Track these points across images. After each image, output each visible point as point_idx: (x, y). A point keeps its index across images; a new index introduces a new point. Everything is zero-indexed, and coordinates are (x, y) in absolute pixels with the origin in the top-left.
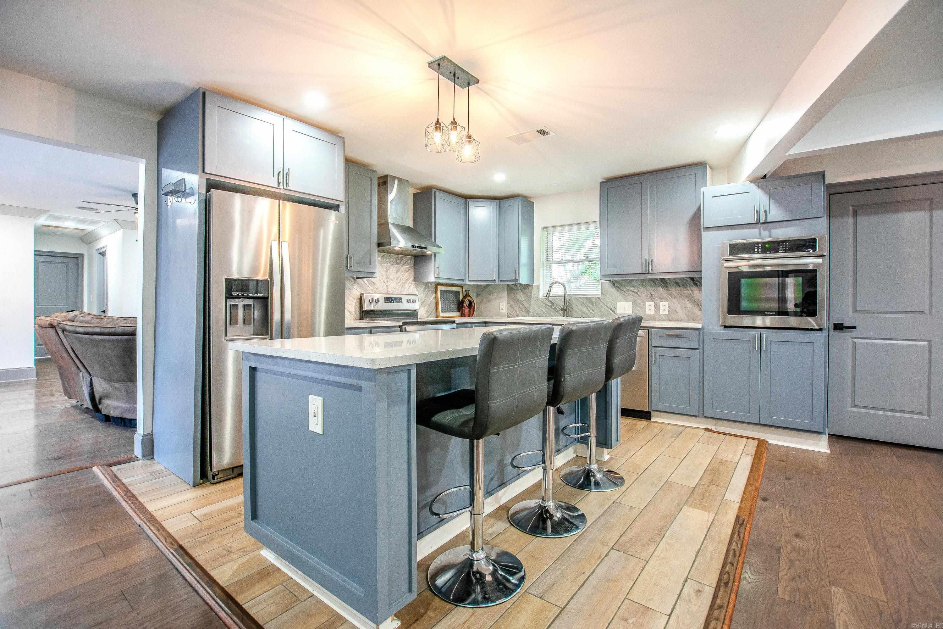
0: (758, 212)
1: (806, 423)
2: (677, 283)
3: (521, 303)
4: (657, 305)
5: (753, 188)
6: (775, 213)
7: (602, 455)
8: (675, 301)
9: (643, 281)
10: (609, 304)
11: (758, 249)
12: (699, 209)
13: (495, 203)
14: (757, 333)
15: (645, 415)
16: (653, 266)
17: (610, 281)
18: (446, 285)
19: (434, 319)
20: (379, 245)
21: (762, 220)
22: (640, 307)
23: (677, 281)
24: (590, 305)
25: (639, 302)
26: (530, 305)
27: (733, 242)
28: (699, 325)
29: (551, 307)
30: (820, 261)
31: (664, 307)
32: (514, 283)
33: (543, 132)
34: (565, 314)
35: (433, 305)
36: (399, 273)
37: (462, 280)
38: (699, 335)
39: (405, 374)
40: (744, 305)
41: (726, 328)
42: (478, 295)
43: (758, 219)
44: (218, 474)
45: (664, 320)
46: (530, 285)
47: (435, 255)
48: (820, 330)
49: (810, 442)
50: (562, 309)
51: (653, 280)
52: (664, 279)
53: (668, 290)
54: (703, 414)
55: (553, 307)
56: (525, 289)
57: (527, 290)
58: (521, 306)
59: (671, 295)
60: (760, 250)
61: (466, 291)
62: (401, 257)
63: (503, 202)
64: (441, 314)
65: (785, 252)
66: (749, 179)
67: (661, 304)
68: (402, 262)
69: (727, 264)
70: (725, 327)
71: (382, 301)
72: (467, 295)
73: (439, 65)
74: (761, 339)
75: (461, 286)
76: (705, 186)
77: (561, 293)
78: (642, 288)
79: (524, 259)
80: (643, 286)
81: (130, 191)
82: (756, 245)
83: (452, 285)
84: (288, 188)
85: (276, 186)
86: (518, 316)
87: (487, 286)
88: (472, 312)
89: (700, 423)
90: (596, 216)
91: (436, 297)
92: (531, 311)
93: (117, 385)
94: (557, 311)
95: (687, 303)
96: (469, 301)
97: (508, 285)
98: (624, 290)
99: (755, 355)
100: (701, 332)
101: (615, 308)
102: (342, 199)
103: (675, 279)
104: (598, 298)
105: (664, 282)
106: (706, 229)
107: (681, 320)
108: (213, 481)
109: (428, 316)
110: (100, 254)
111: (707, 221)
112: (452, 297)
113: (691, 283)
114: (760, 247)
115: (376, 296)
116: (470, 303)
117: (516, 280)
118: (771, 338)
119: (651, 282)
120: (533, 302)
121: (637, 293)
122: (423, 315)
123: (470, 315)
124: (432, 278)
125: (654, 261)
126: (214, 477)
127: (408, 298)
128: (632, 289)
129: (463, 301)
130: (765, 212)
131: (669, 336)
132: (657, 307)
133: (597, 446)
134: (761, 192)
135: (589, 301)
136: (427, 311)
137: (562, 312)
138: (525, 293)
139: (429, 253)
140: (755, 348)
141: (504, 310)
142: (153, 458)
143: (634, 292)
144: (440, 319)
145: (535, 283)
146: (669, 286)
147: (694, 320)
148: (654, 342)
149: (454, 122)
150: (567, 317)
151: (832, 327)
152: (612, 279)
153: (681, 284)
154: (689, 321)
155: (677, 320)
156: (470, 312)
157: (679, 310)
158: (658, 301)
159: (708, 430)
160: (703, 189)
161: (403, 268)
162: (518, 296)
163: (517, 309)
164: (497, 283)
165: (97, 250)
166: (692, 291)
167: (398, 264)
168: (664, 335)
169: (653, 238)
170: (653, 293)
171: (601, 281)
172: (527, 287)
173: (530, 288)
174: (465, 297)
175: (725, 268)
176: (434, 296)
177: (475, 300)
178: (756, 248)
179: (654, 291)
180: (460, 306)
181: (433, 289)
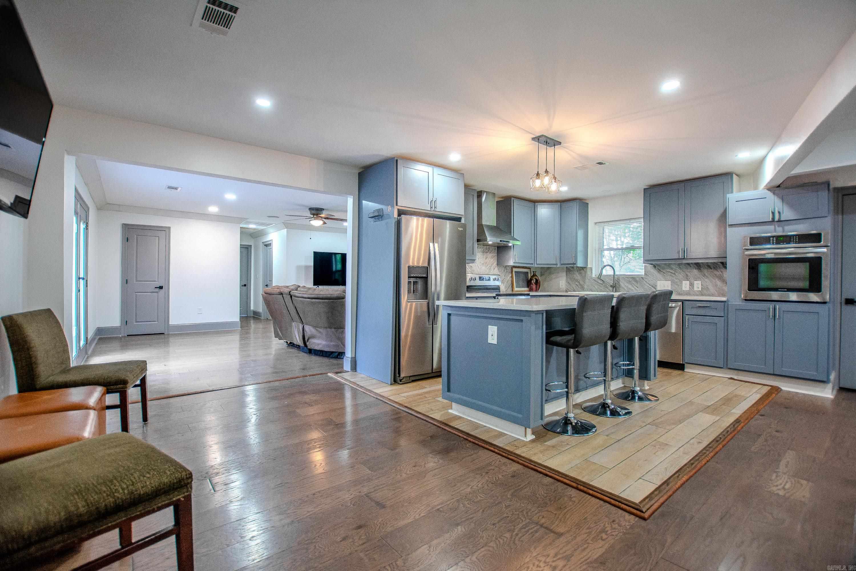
0: (773, 213)
1: (812, 374)
2: (709, 266)
3: (577, 281)
4: (691, 284)
5: (770, 194)
6: (788, 214)
7: (644, 386)
8: (706, 280)
9: (679, 265)
10: (652, 283)
11: (773, 241)
12: (725, 211)
13: (557, 205)
14: (771, 306)
15: (680, 367)
16: (688, 253)
17: (652, 264)
18: (519, 267)
19: (511, 292)
20: (478, 241)
21: (777, 218)
22: (677, 285)
23: (709, 264)
24: (635, 283)
25: (676, 281)
26: (585, 283)
27: (753, 236)
28: (724, 299)
29: (602, 284)
30: (825, 250)
31: (698, 285)
32: (572, 266)
33: (600, 163)
34: (614, 290)
35: (510, 282)
36: (487, 259)
37: (532, 264)
38: (724, 306)
39: (541, 315)
40: (763, 283)
41: (747, 302)
42: (542, 275)
43: (773, 218)
44: (403, 379)
45: (697, 295)
46: (585, 268)
47: (513, 246)
48: (825, 303)
49: (818, 389)
50: (611, 286)
51: (688, 264)
52: (698, 263)
53: (701, 272)
54: (727, 365)
55: (604, 285)
56: (580, 270)
57: (582, 271)
58: (577, 283)
59: (704, 275)
60: (775, 242)
61: (533, 272)
62: (489, 248)
63: (564, 204)
64: (516, 289)
65: (796, 243)
66: (767, 188)
67: (695, 282)
68: (490, 251)
69: (747, 253)
70: (746, 300)
71: (478, 279)
72: (534, 275)
73: (538, 139)
74: (775, 309)
75: (529, 268)
76: (732, 192)
77: (611, 272)
78: (679, 270)
79: (580, 247)
80: (680, 268)
81: (308, 207)
82: (772, 238)
83: (523, 267)
84: (436, 210)
85: (430, 209)
86: (574, 291)
87: (548, 268)
88: (538, 288)
89: (726, 374)
90: (640, 213)
91: (512, 277)
92: (586, 287)
93: (321, 330)
94: (607, 288)
95: (718, 281)
96: (536, 279)
97: (567, 267)
98: (664, 271)
99: (770, 323)
100: (726, 304)
101: (656, 286)
102: (463, 214)
103: (707, 263)
104: (642, 278)
105: (698, 266)
106: (731, 226)
107: (713, 295)
108: (401, 383)
109: (506, 291)
110: (265, 245)
111: (731, 220)
112: (522, 276)
113: (721, 265)
114: (775, 240)
115: (473, 276)
116: (537, 280)
117: (575, 264)
118: (783, 309)
119: (687, 265)
120: (587, 281)
121: (674, 274)
122: (503, 289)
123: (537, 290)
124: (511, 263)
125: (689, 250)
126: (401, 381)
127: (494, 277)
128: (671, 271)
129: (531, 280)
130: (779, 213)
131: (700, 307)
132: (692, 285)
133: (639, 379)
134: (776, 197)
135: (633, 279)
136: (506, 287)
137: (611, 289)
138: (580, 273)
139: (510, 245)
140: (770, 316)
141: (563, 286)
142: (356, 371)
143: (672, 273)
144: (514, 293)
145: (589, 266)
146: (702, 269)
147: (723, 295)
148: (687, 311)
149: (547, 172)
150: (615, 292)
151: (843, 301)
152: (653, 263)
153: (712, 267)
154: (719, 296)
155: (709, 295)
156: (536, 287)
157: (711, 287)
158: (692, 281)
159: (731, 378)
160: (729, 196)
161: (490, 255)
162: (575, 276)
163: (574, 286)
164: (558, 266)
165: (263, 243)
166: (722, 272)
167: (487, 253)
168: (696, 306)
169: (688, 232)
170: (689, 274)
171: (644, 265)
172: (583, 269)
173: (585, 269)
174: (532, 277)
175: (746, 255)
176: (510, 275)
177: (540, 278)
178: (771, 240)
179: (689, 272)
180: (529, 283)
181: (510, 270)
